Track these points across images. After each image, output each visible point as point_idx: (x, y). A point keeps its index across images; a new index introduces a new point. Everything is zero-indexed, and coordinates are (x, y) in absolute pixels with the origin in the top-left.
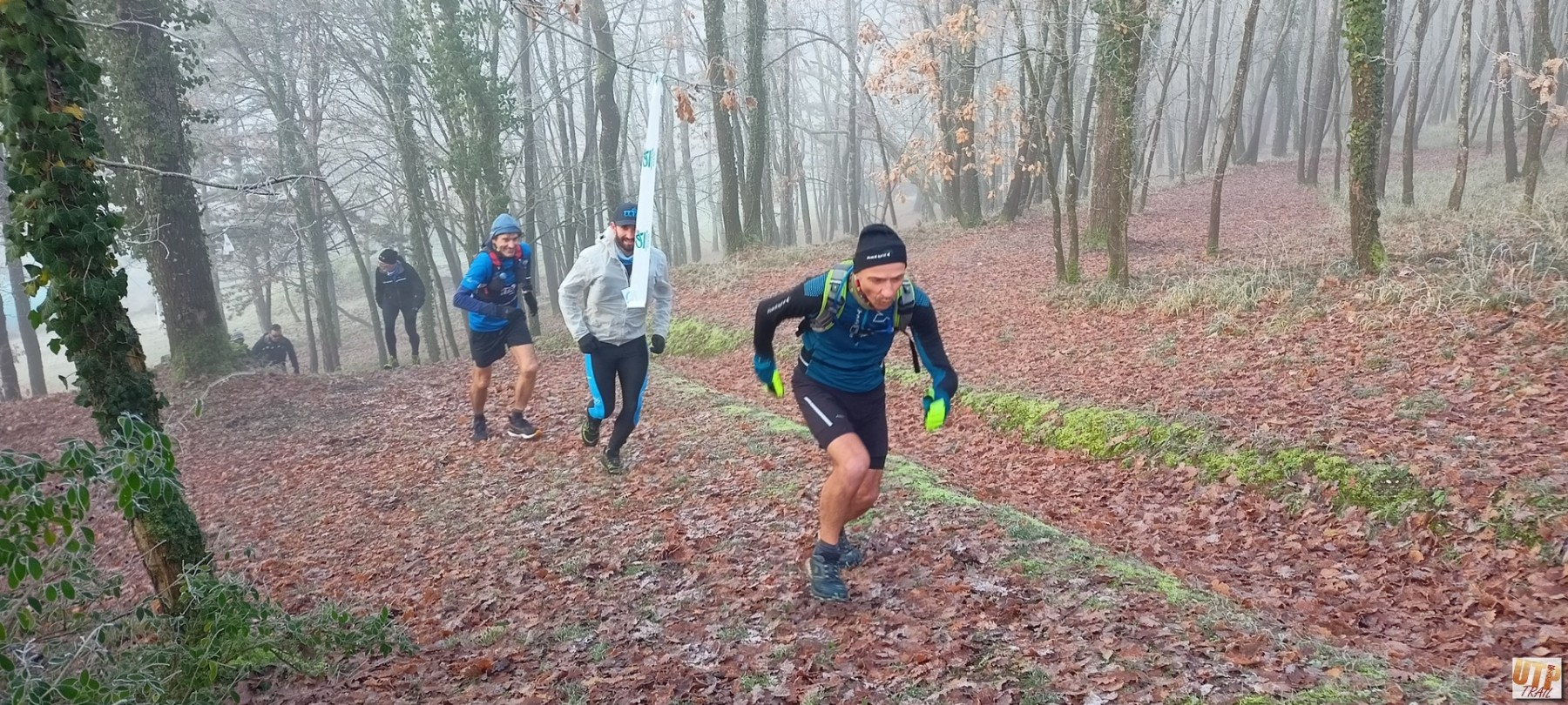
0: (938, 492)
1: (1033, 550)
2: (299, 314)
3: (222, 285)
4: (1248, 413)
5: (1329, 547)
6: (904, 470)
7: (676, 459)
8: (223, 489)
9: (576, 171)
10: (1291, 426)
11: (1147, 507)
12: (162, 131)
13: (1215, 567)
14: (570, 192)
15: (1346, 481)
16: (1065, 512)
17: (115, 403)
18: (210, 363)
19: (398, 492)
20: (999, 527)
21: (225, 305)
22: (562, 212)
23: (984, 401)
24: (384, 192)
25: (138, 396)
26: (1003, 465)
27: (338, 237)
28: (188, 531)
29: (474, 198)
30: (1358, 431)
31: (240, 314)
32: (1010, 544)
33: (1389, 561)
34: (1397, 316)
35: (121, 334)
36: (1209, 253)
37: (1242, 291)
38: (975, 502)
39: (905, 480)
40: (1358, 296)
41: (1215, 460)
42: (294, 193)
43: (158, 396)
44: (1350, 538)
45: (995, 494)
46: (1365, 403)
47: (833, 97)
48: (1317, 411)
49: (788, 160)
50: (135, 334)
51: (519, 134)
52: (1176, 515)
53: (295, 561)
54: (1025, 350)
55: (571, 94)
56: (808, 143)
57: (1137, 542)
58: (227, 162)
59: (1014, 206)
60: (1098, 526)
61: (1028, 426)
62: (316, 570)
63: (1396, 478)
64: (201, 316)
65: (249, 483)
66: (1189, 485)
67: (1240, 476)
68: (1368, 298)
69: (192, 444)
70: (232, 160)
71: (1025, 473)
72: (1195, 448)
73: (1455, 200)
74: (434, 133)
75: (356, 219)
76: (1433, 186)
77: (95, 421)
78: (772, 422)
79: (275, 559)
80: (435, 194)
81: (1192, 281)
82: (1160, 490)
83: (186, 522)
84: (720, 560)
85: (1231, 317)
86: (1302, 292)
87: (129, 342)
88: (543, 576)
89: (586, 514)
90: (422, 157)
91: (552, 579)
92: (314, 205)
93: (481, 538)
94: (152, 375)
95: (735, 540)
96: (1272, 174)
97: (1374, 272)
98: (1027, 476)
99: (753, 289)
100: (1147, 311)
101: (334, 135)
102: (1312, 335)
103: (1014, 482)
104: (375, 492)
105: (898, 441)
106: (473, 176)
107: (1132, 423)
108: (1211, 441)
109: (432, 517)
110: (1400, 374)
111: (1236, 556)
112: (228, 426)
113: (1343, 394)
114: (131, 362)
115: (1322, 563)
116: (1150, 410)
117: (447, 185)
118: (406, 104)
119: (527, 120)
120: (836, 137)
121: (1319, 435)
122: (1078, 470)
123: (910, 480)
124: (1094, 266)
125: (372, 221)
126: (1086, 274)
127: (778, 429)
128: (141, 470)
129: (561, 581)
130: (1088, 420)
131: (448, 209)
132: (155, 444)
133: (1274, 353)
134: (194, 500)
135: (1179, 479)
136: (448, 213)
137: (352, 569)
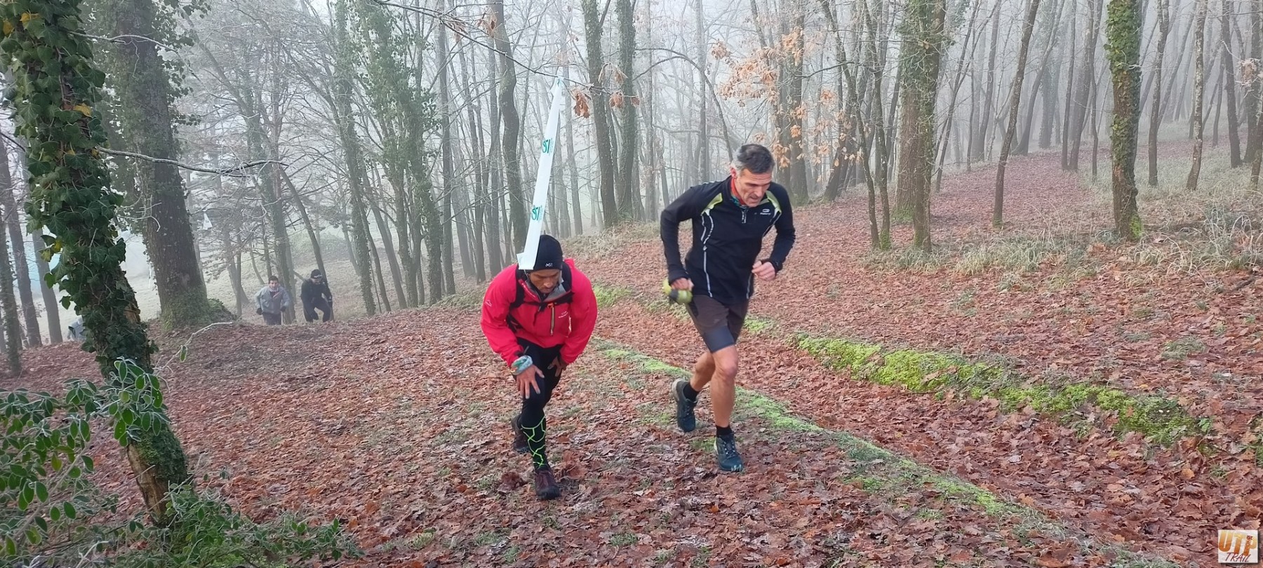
0: (787, 420)
1: (870, 469)
2: (263, 278)
3: (202, 255)
4: (1039, 353)
5: (1113, 465)
6: (757, 402)
7: (568, 394)
8: (202, 418)
9: (483, 163)
10: (1075, 365)
11: (959, 432)
12: (155, 131)
13: (1018, 482)
14: (478, 180)
15: (1124, 410)
16: (890, 437)
17: (115, 349)
18: (192, 317)
19: (344, 420)
20: (840, 450)
21: (204, 271)
22: (472, 196)
23: (818, 345)
24: (331, 180)
25: (134, 343)
26: (836, 397)
27: (295, 216)
28: (174, 456)
29: (403, 185)
30: (1133, 369)
31: (216, 278)
32: (850, 464)
33: (1165, 478)
34: (1155, 275)
35: (120, 292)
36: (995, 225)
37: (1026, 255)
38: (818, 428)
39: (759, 411)
40: (1122, 258)
41: (1013, 393)
42: (260, 181)
43: (150, 343)
44: (1131, 458)
45: (831, 421)
46: (1136, 346)
47: (687, 103)
48: (1096, 353)
49: (652, 153)
50: (132, 293)
51: (438, 134)
52: (982, 439)
53: (260, 478)
54: (849, 304)
55: (479, 102)
56: (667, 141)
57: (951, 462)
58: (206, 157)
59: (834, 190)
60: (919, 448)
61: (855, 366)
62: (277, 485)
63: (1167, 408)
64: (185, 279)
65: (223, 413)
66: (993, 414)
67: (1035, 406)
68: (1130, 260)
69: (177, 382)
70: (210, 155)
71: (854, 404)
72: (996, 384)
73: (1192, 182)
74: (371, 133)
75: (309, 202)
76: (1174, 172)
77: (98, 364)
78: (647, 363)
79: (244, 476)
80: (371, 182)
81: (983, 248)
82: (968, 419)
83: (172, 447)
84: (609, 477)
85: (1018, 277)
86: (1075, 256)
87: (126, 299)
88: (463, 490)
89: (497, 438)
90: (361, 153)
91: (470, 493)
92: (276, 191)
93: (412, 458)
94: (145, 325)
95: (620, 461)
96: (1041, 163)
97: (1133, 240)
98: (857, 407)
99: (626, 256)
100: (947, 272)
101: (291, 135)
102: (1087, 290)
103: (846, 412)
104: (325, 421)
105: (749, 378)
106: (402, 166)
107: (943, 363)
108: (1009, 377)
109: (372, 441)
110: (1163, 322)
111: (1035, 473)
112: (207, 367)
113: (1116, 338)
114: (128, 315)
115: (1107, 479)
116: (957, 352)
117: (381, 175)
118: (349, 110)
119: (445, 123)
120: (689, 135)
121: (1100, 373)
122: (899, 402)
123: (763, 411)
124: (903, 236)
125: (322, 204)
126: (896, 242)
127: (652, 368)
128: (134, 407)
129: (478, 494)
130: (905, 361)
131: (382, 194)
132: (146, 385)
133: (1056, 305)
134: (179, 428)
135: (983, 409)
136: (382, 196)
137: (306, 485)
